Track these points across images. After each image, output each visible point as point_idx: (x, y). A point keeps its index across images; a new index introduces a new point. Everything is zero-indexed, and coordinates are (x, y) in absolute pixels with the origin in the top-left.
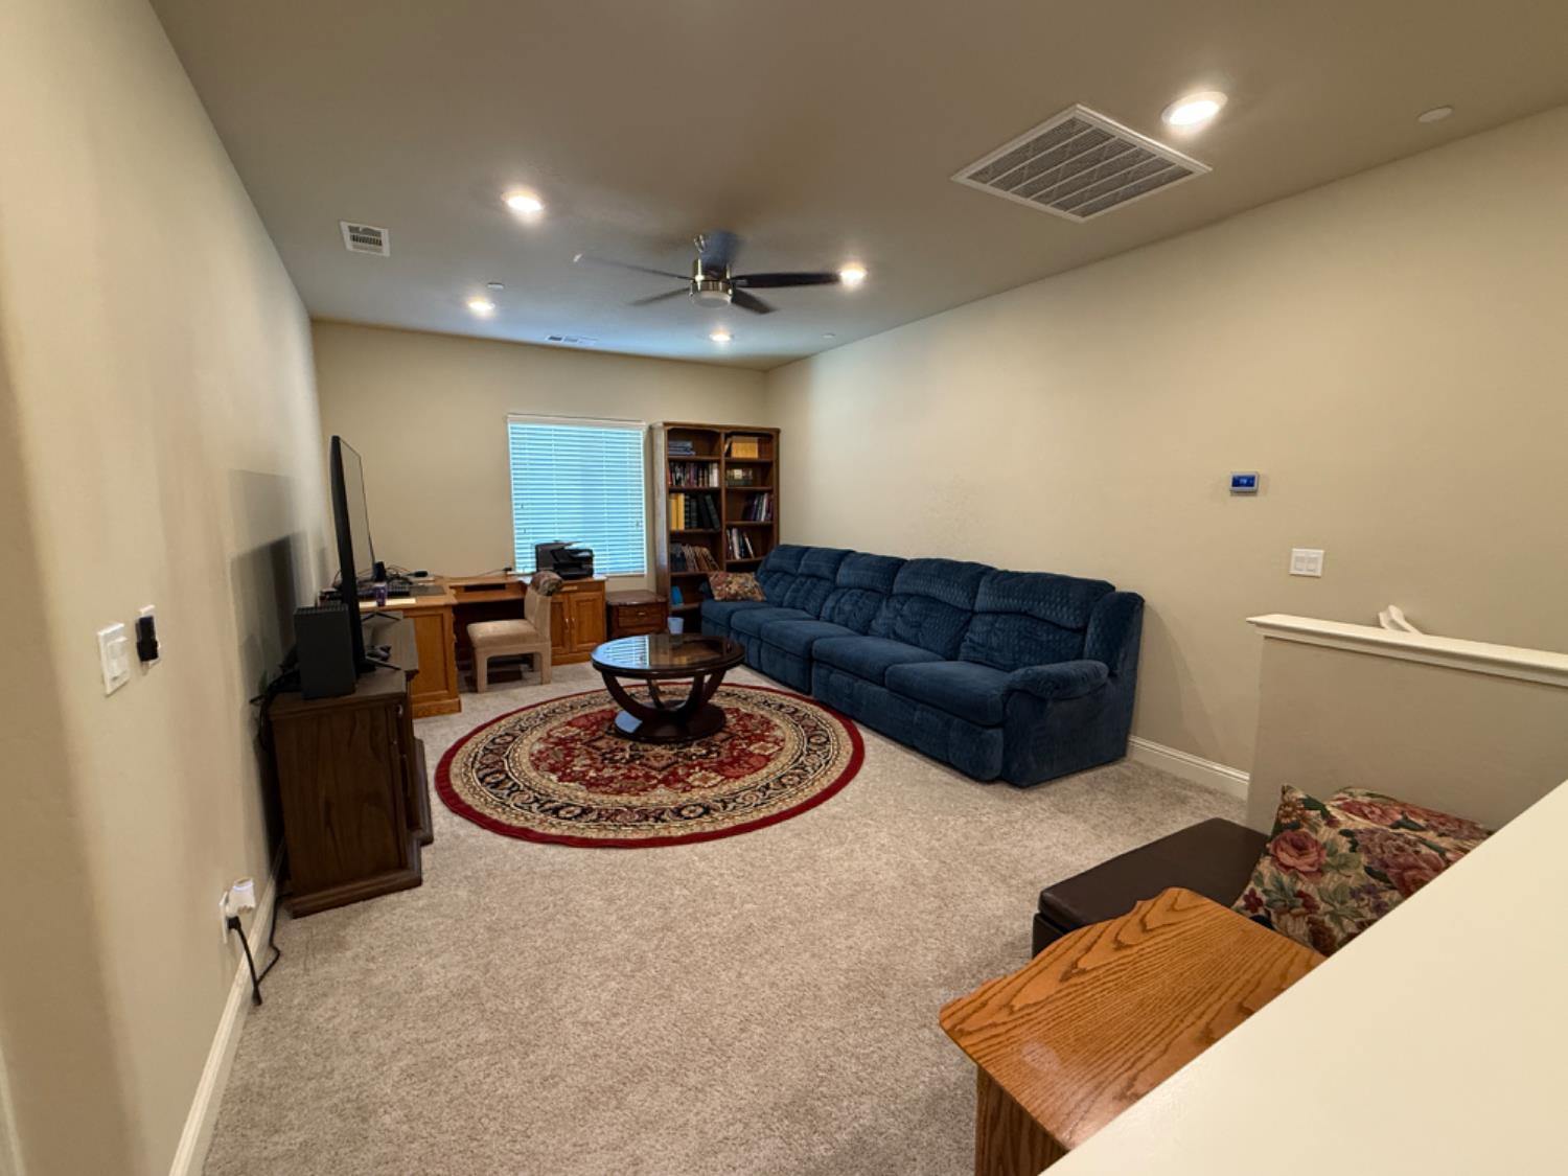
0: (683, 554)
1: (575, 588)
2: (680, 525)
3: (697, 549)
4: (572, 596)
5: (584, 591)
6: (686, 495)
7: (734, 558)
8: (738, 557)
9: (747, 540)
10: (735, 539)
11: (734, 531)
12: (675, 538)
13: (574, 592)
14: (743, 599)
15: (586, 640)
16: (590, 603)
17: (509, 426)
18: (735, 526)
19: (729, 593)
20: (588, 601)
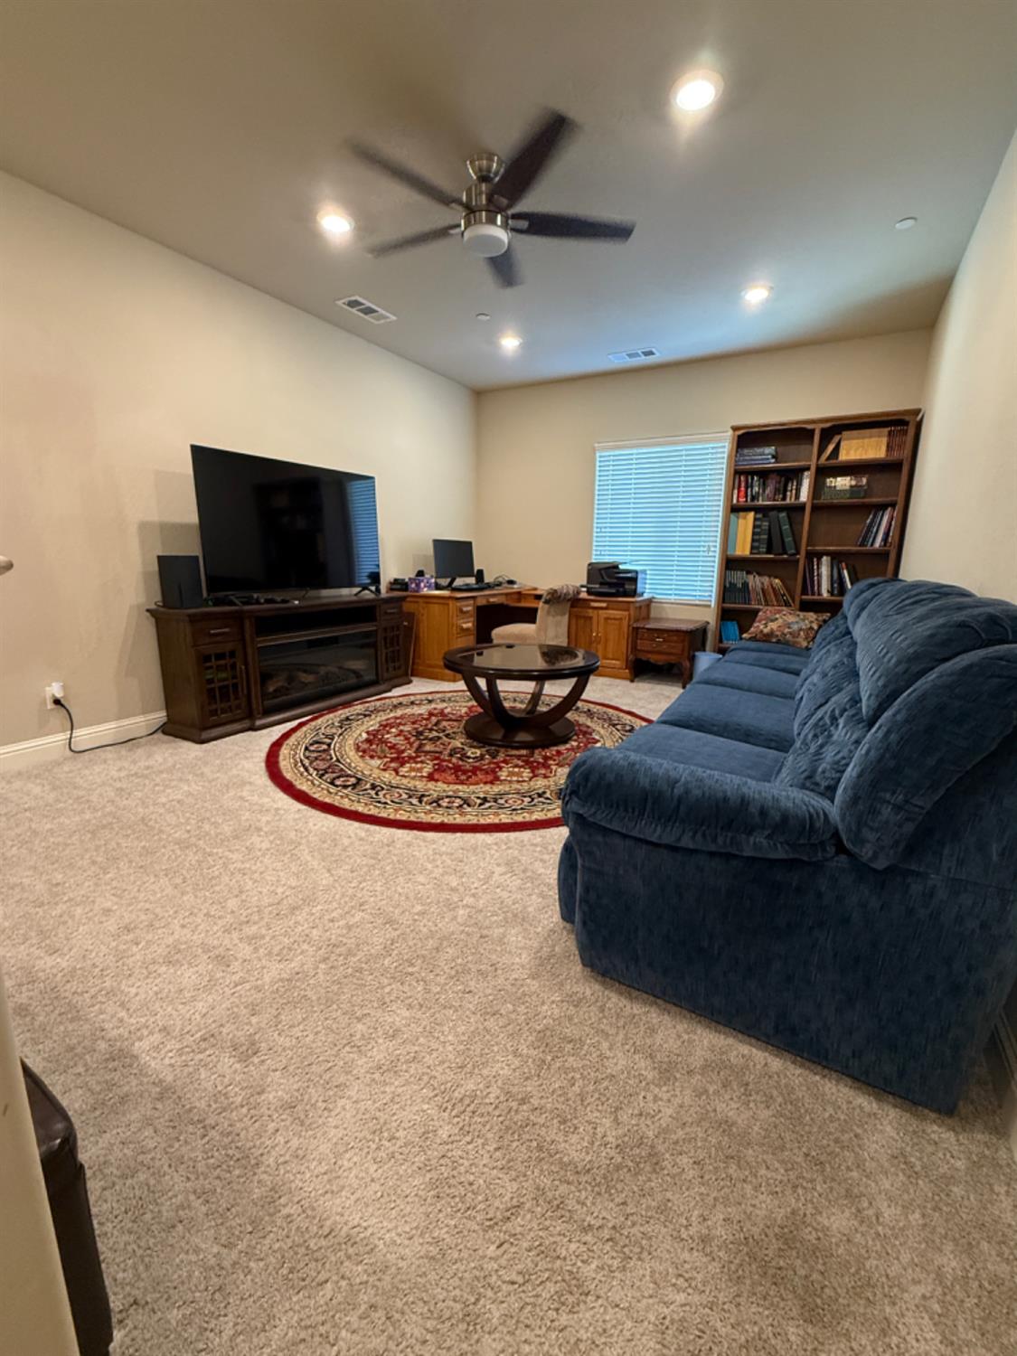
0: (745, 585)
1: (604, 605)
2: (743, 548)
3: (766, 580)
4: (601, 612)
5: (613, 609)
6: (756, 513)
7: (820, 594)
8: (825, 594)
9: (845, 572)
10: (825, 570)
11: (825, 559)
12: (731, 563)
13: (602, 608)
14: (779, 642)
15: (611, 656)
16: (617, 622)
17: (598, 454)
18: (827, 553)
19: (762, 631)
20: (615, 619)
